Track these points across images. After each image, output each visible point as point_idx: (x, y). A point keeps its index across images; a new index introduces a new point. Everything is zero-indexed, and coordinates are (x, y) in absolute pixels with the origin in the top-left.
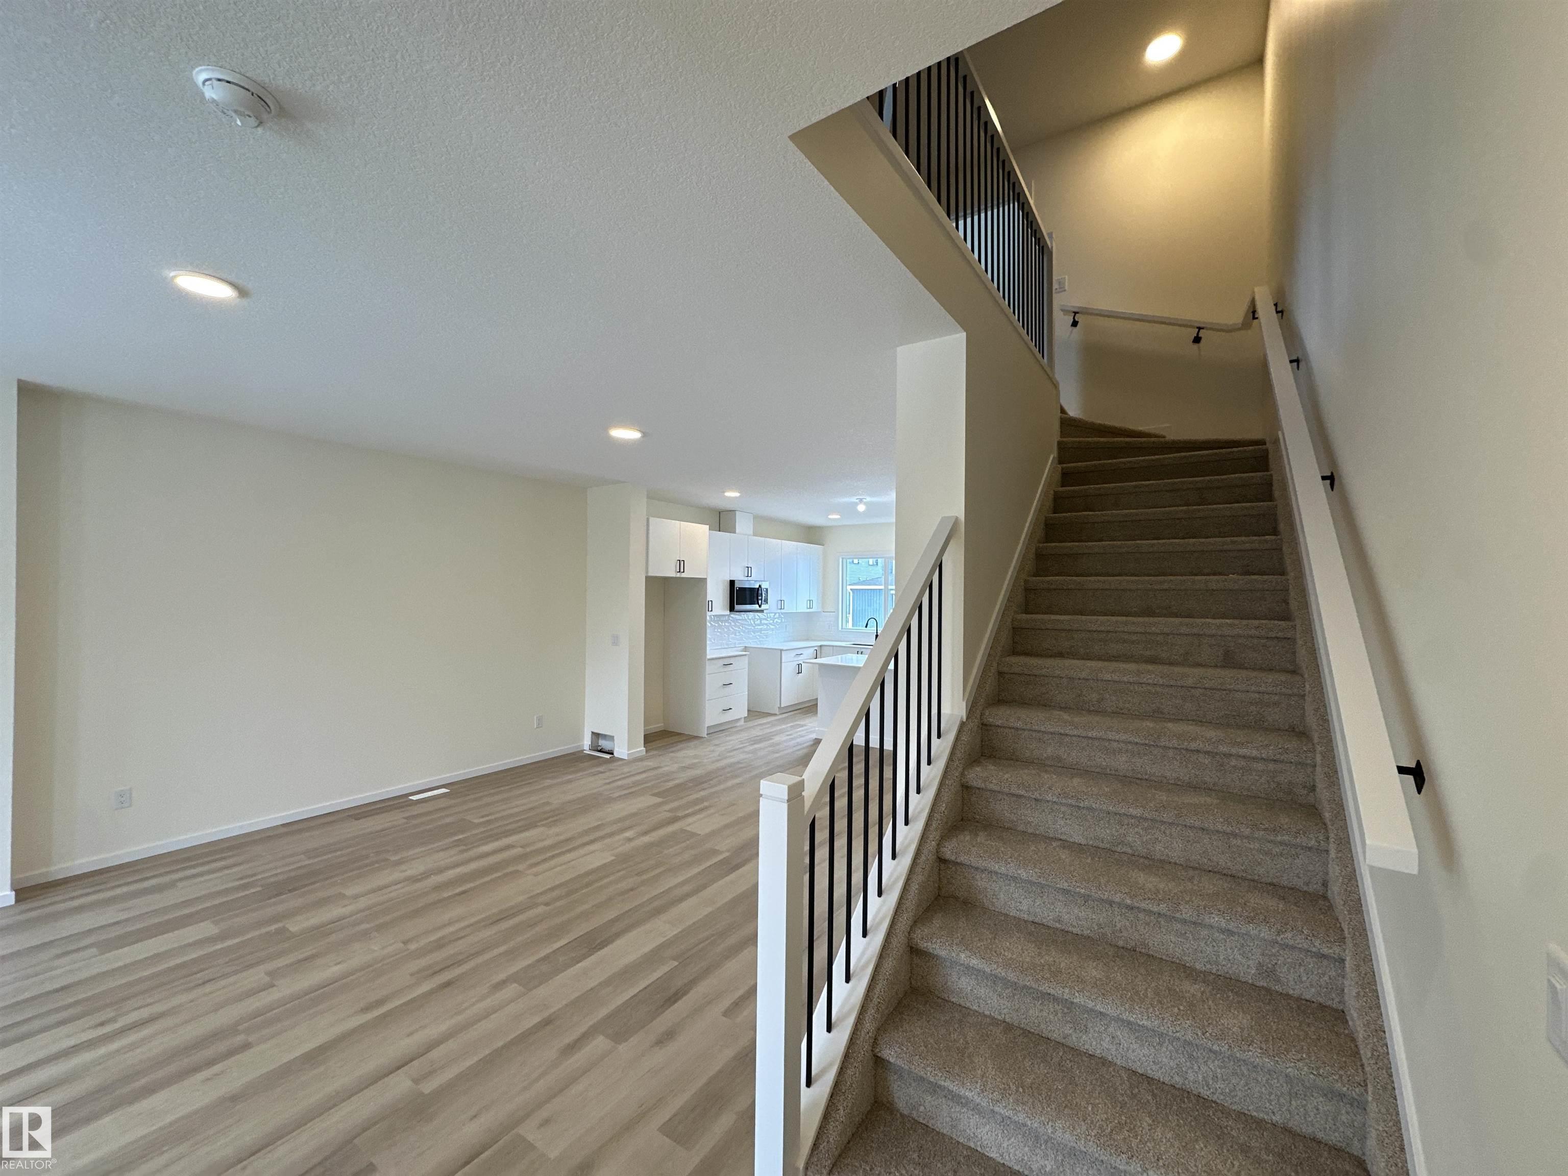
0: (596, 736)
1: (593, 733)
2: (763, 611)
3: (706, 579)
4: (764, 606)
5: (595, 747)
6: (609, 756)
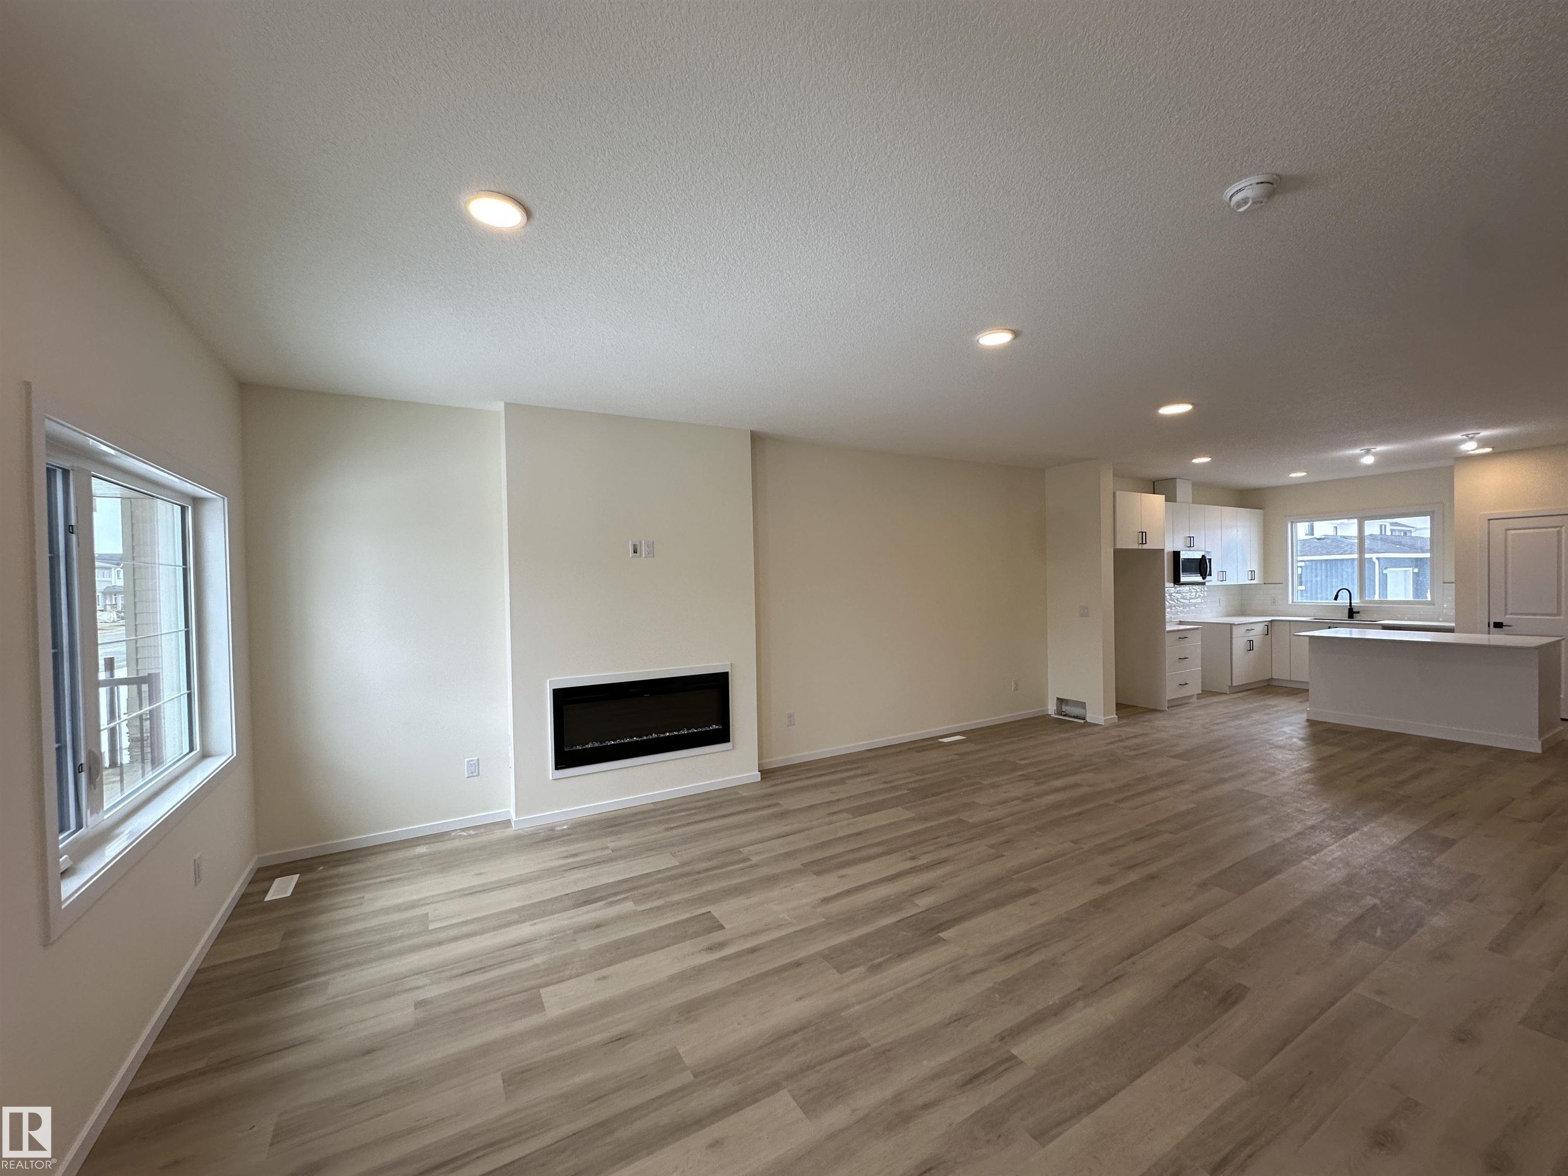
0: (1061, 701)
1: (1057, 698)
2: (1204, 584)
3: (1164, 549)
4: (1208, 578)
5: (1060, 712)
6: (1082, 721)
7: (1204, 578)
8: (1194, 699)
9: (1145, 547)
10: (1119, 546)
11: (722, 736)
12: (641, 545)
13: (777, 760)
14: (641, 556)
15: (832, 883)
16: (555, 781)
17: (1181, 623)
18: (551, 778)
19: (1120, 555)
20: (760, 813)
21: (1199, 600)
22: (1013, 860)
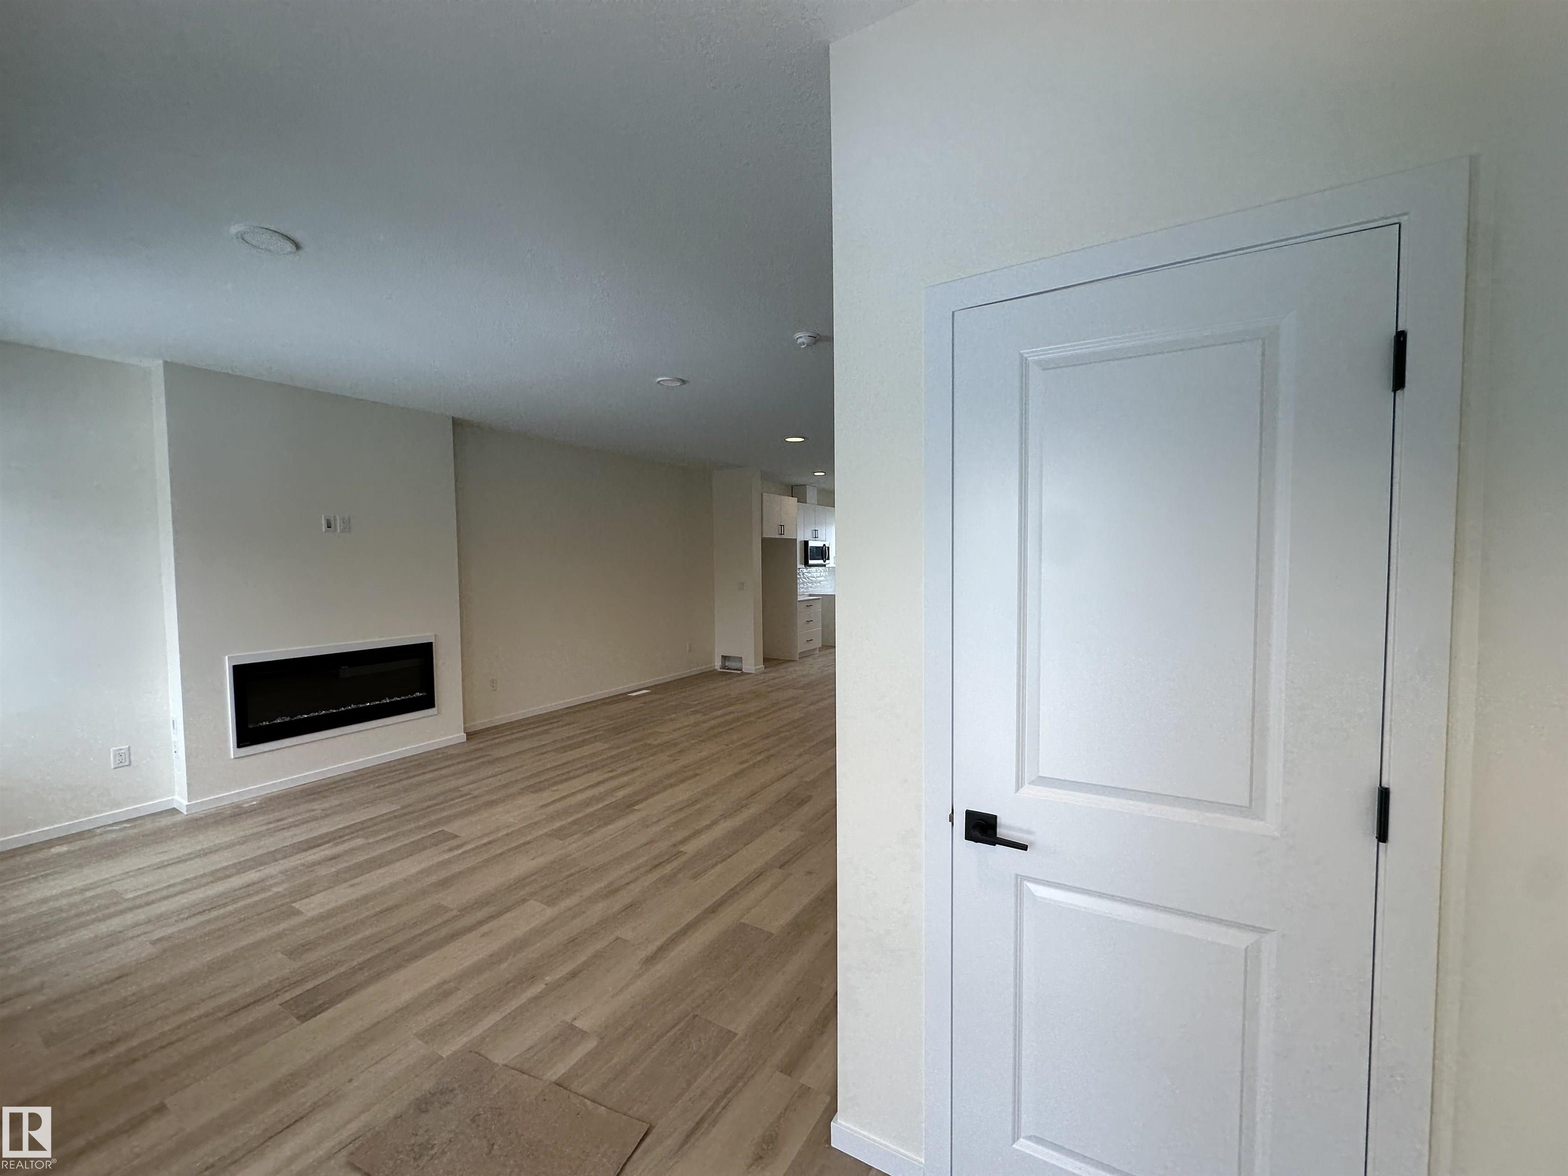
0: (724, 658)
1: (722, 655)
2: (825, 566)
3: (796, 540)
4: (827, 562)
5: (724, 667)
6: (740, 672)
7: (825, 562)
8: (817, 652)
9: (783, 537)
10: (765, 536)
11: (428, 702)
12: (335, 520)
13: (480, 723)
14: (336, 530)
15: (547, 796)
16: (236, 760)
17: (810, 595)
18: (232, 757)
19: (767, 544)
20: (468, 764)
21: (822, 578)
22: (683, 761)
